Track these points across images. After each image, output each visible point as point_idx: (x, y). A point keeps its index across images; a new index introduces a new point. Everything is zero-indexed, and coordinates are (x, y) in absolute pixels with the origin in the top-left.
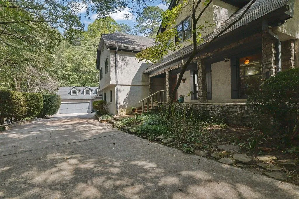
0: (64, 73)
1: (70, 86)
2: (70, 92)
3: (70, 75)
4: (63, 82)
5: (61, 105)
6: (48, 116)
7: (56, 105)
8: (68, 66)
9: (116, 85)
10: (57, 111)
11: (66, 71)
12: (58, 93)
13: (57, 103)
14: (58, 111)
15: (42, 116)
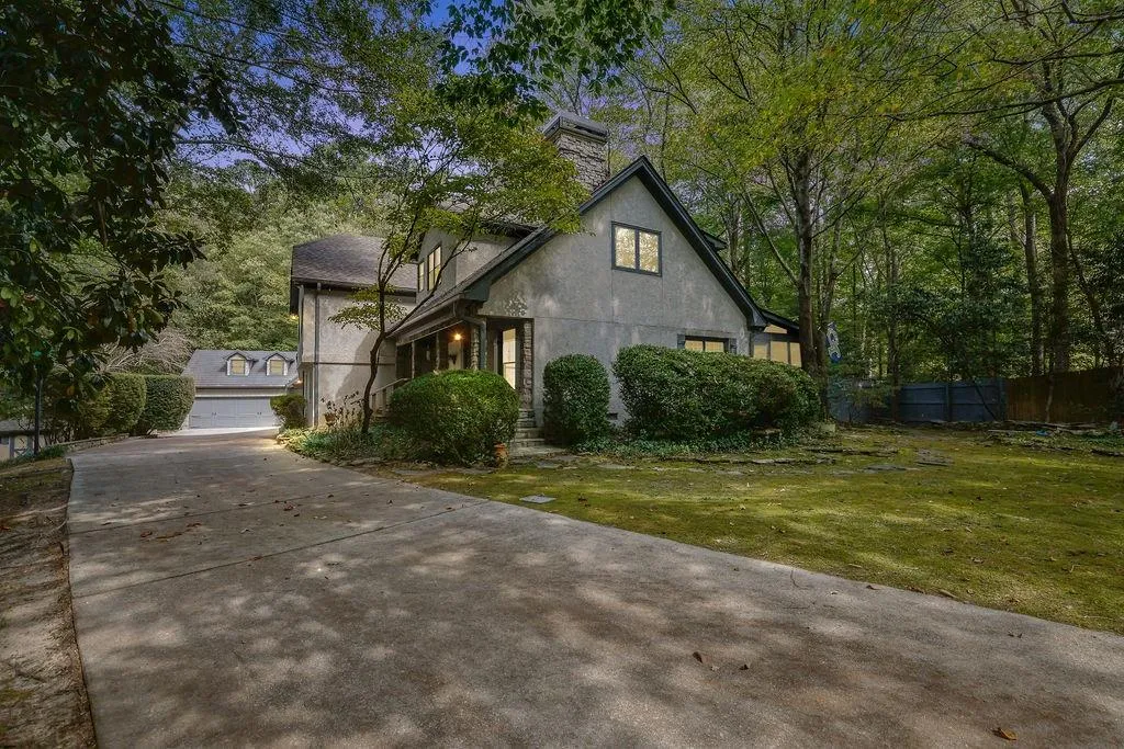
0: (211, 309)
1: (228, 348)
2: (226, 366)
3: (231, 315)
4: (207, 333)
5: (195, 402)
6: (155, 432)
7: (181, 404)
8: (225, 287)
9: (316, 363)
10: (183, 419)
11: (218, 300)
12: (188, 372)
13: (184, 398)
14: (187, 419)
15: (141, 431)
